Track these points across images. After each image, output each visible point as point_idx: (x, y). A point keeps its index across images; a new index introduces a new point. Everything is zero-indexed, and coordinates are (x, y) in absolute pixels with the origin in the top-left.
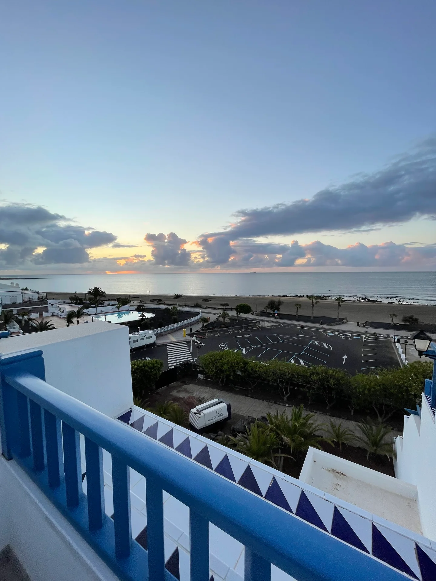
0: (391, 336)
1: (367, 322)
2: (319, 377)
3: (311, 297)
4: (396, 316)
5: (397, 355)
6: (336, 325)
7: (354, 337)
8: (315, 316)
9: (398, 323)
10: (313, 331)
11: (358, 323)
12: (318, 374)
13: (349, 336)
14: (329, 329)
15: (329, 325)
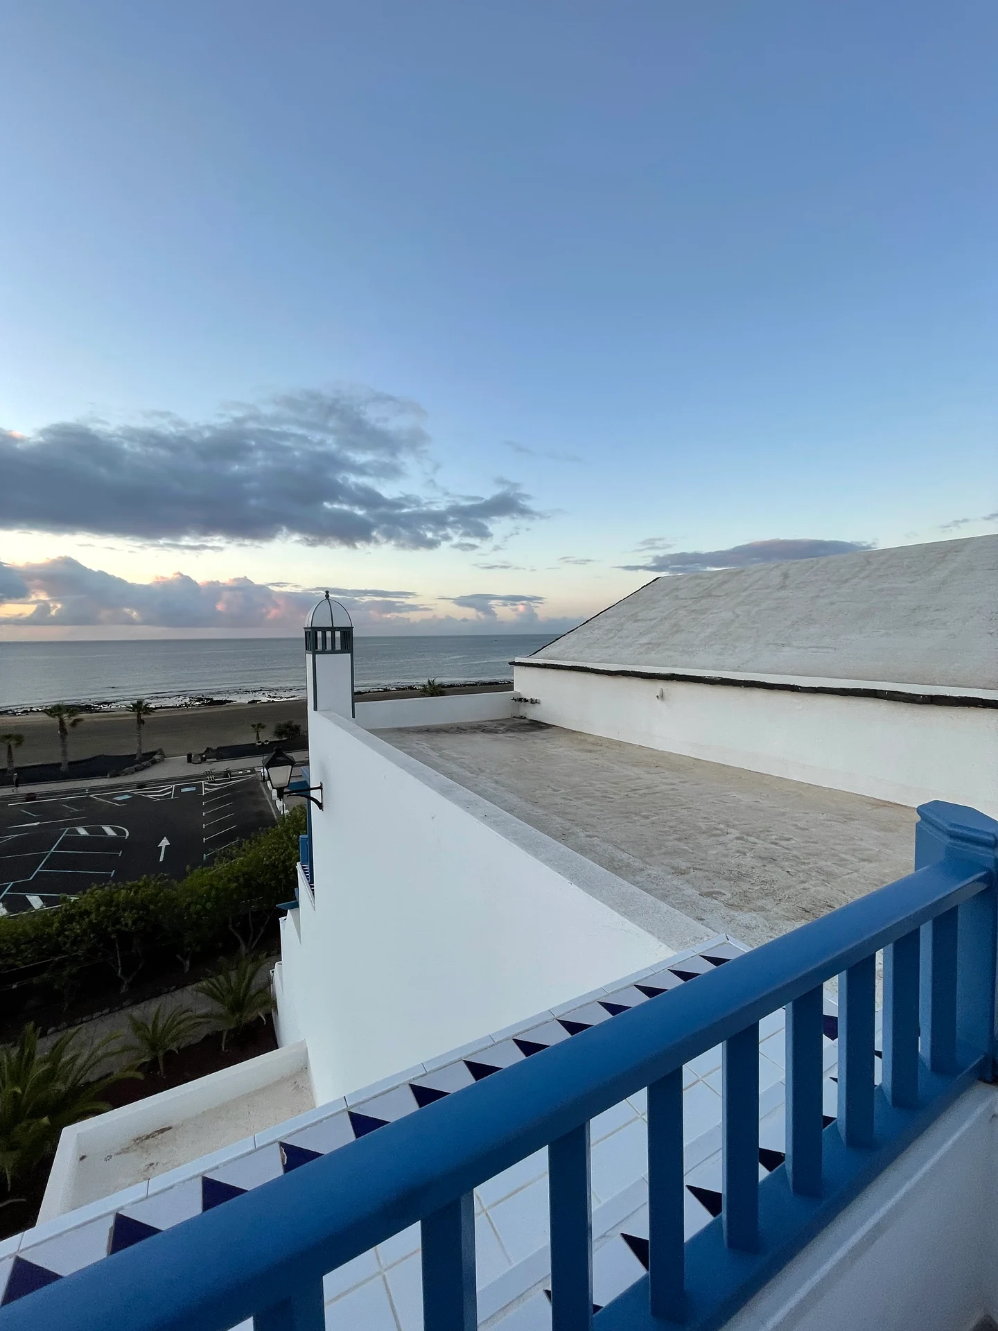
0: (256, 769)
1: (208, 749)
2: (90, 922)
3: (56, 710)
4: (263, 727)
5: (271, 804)
6: (137, 770)
7: (183, 790)
8: (72, 760)
9: (267, 741)
10: (68, 803)
11: (189, 756)
12: (87, 913)
13: (171, 790)
14: (119, 786)
15: (118, 775)
